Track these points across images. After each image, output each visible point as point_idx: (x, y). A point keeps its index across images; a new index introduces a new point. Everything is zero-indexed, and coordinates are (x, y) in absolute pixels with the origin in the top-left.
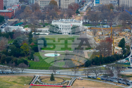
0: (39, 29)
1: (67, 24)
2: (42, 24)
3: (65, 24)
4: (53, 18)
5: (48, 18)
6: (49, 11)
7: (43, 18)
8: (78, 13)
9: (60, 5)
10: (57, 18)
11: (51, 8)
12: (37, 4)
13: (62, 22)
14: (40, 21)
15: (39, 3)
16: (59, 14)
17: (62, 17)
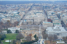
0: (3, 31)
1: (14, 29)
2: (4, 29)
3: (13, 29)
4: (8, 27)
5: (7, 27)
6: (7, 24)
7: (4, 27)
8: (18, 25)
9: (11, 22)
10: (10, 27)
11: (8, 23)
12: (2, 22)
13: (12, 28)
14: (3, 28)
15: (3, 22)
16: (11, 25)
17: (12, 26)
